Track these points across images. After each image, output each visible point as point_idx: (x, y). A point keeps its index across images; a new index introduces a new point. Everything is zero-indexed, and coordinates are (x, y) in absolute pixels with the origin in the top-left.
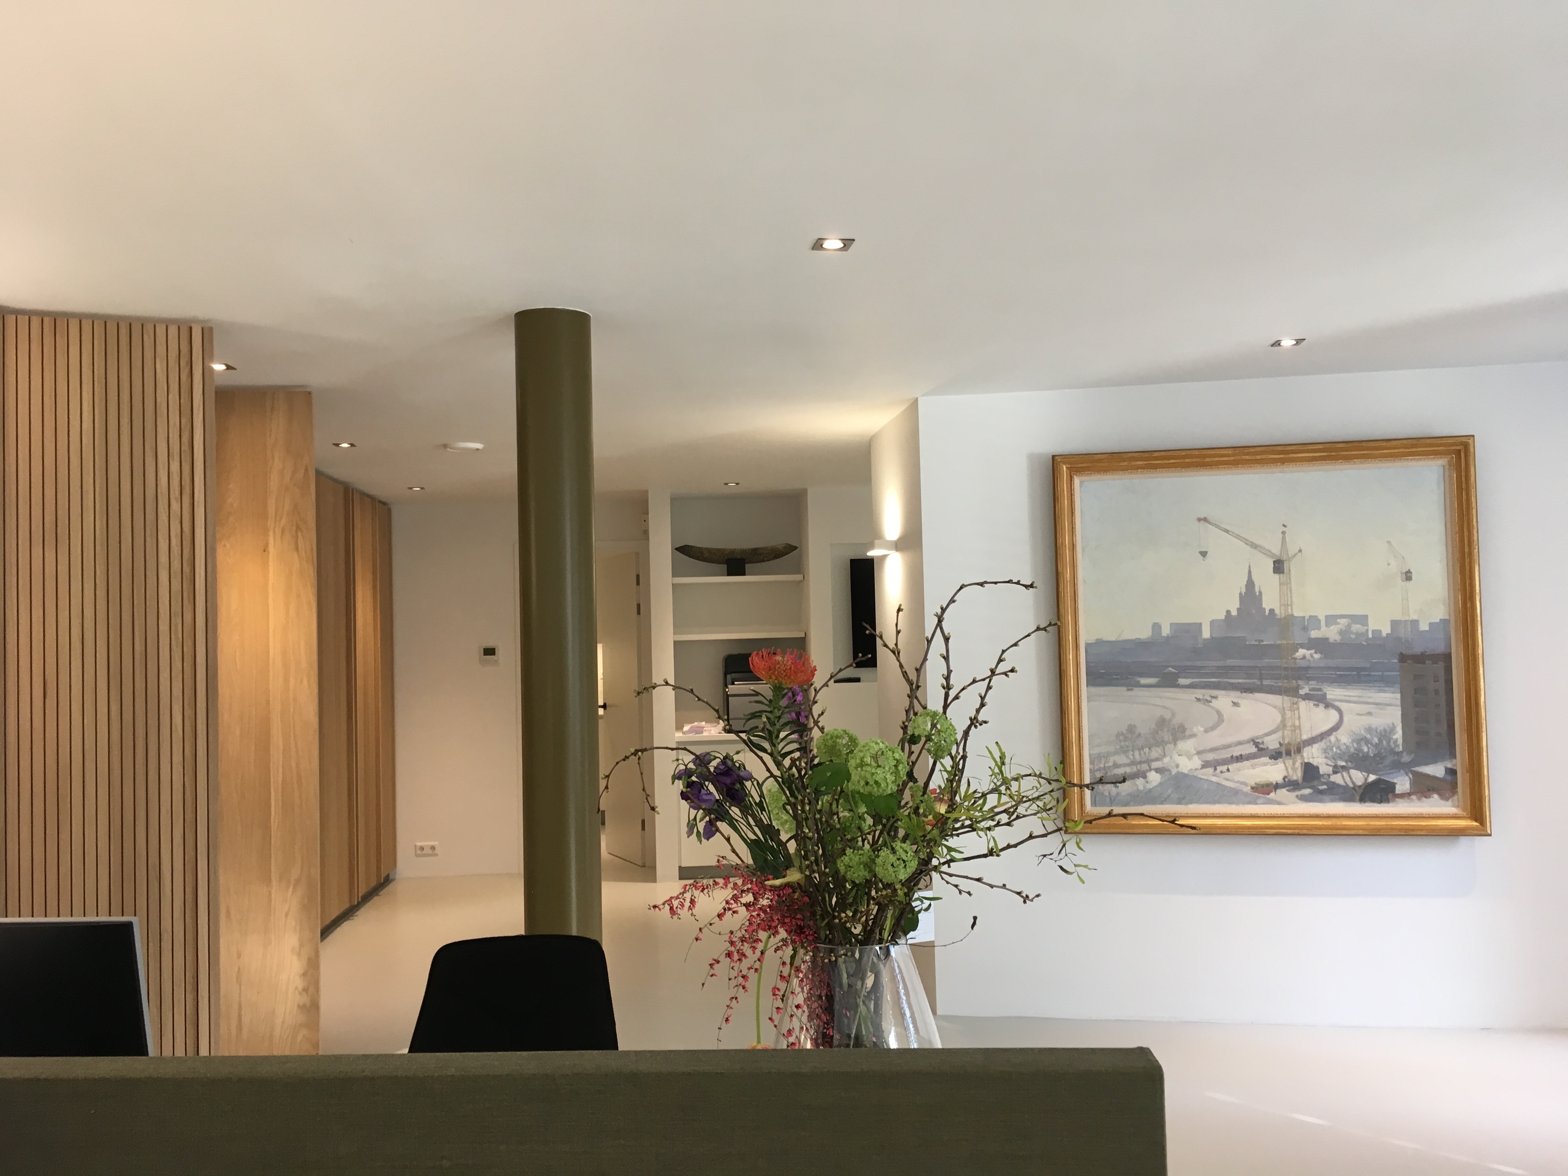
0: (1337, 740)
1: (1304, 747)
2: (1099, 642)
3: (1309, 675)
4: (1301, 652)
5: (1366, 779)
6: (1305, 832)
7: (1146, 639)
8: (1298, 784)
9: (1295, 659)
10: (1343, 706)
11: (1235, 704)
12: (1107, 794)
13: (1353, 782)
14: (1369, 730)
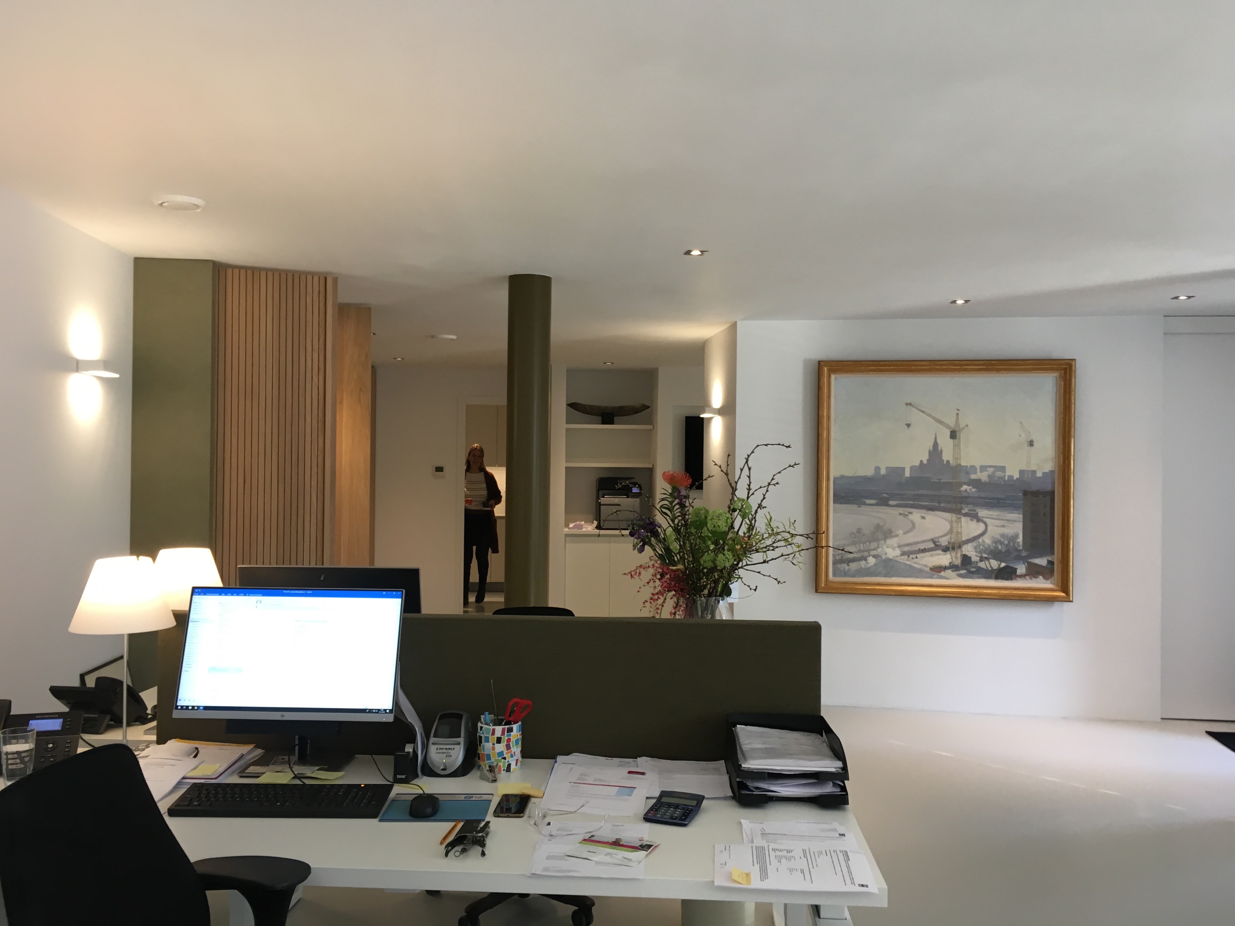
0: (983, 541)
1: (963, 545)
2: (843, 477)
3: (968, 502)
4: (965, 487)
5: (999, 565)
6: (960, 596)
7: (869, 476)
8: (958, 567)
9: (961, 491)
10: (988, 521)
11: (923, 518)
12: (842, 570)
13: (991, 567)
14: (1003, 536)
